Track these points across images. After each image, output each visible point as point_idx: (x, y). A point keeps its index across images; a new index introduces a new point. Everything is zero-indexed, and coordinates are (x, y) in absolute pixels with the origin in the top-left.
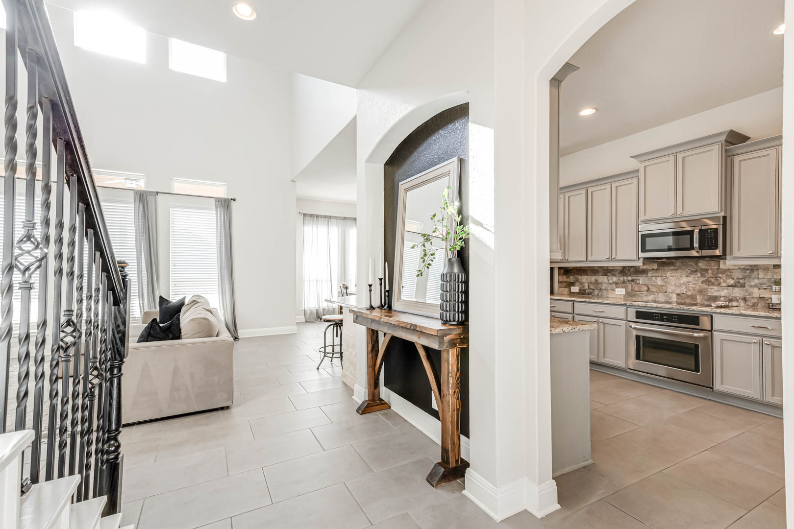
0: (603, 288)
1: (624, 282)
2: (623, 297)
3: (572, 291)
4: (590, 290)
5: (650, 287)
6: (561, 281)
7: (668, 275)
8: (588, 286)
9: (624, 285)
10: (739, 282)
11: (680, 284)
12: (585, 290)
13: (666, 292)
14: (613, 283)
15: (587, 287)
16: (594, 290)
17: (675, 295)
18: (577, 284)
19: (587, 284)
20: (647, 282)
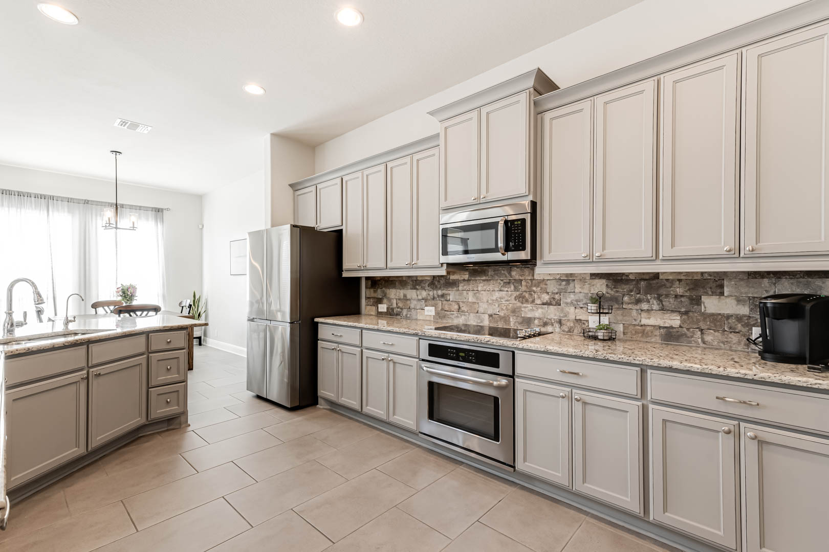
0: (412, 306)
1: (434, 298)
2: (432, 319)
3: (379, 311)
4: (399, 310)
5: (461, 305)
6: (368, 296)
7: (480, 289)
8: (397, 304)
9: (433, 302)
10: (554, 298)
11: (493, 300)
12: (393, 309)
13: (477, 313)
14: (423, 299)
15: (395, 305)
16: (402, 309)
17: (487, 316)
18: (385, 300)
19: (395, 301)
20: (458, 298)
